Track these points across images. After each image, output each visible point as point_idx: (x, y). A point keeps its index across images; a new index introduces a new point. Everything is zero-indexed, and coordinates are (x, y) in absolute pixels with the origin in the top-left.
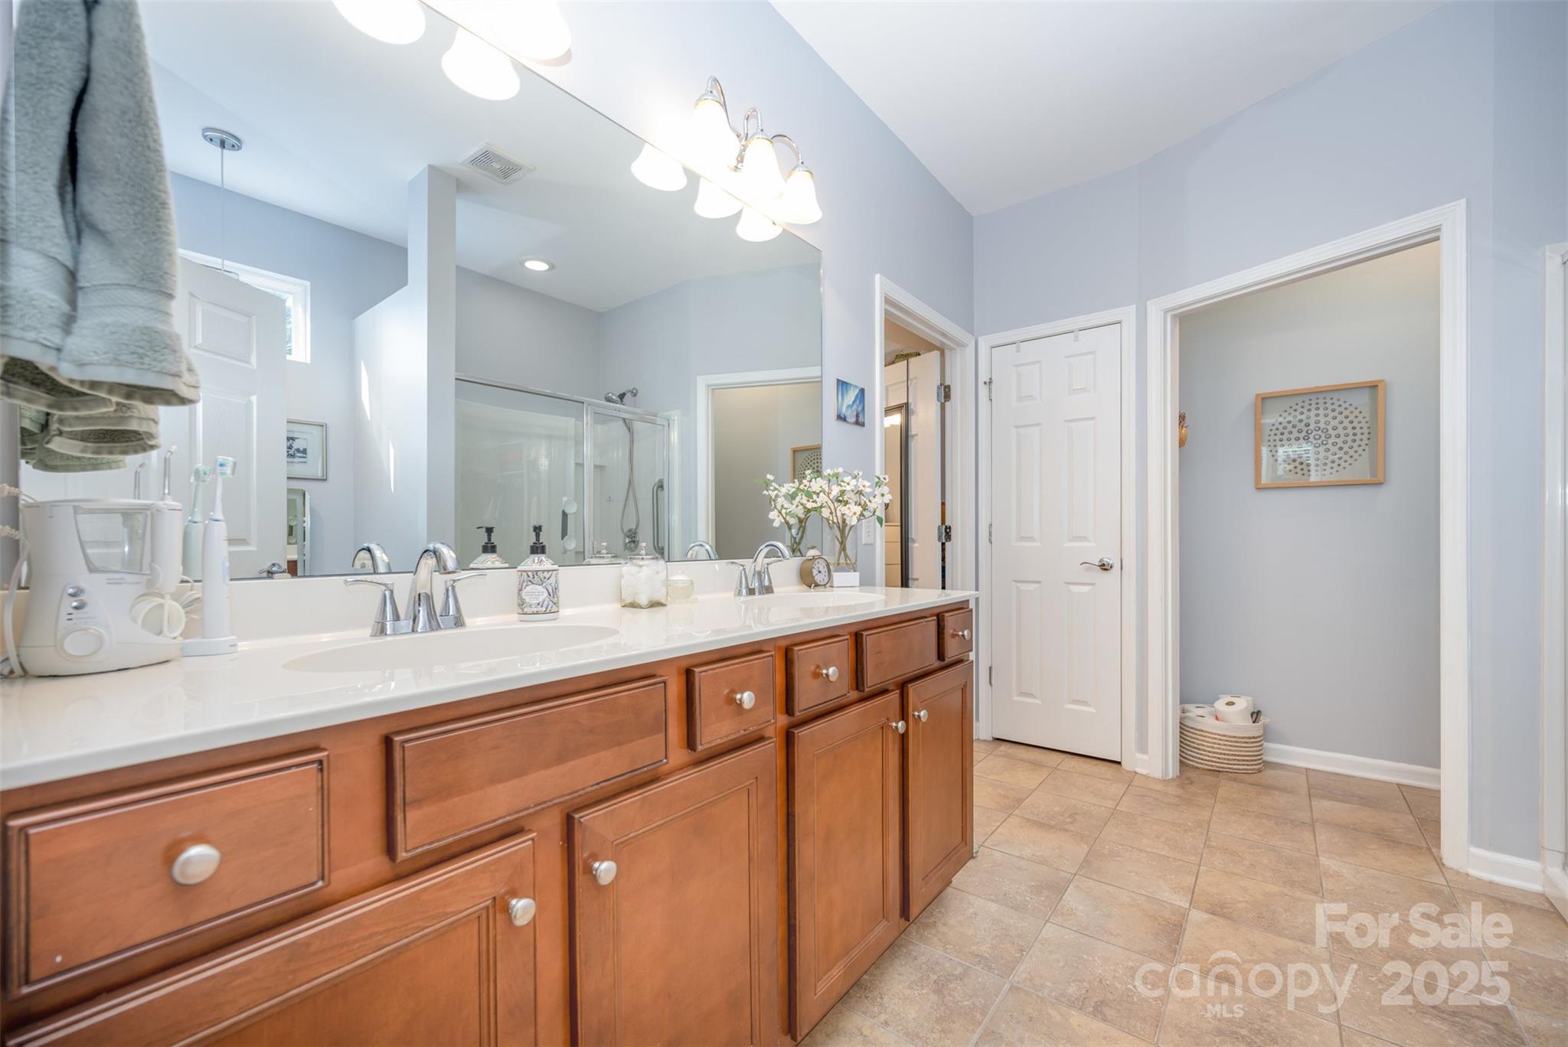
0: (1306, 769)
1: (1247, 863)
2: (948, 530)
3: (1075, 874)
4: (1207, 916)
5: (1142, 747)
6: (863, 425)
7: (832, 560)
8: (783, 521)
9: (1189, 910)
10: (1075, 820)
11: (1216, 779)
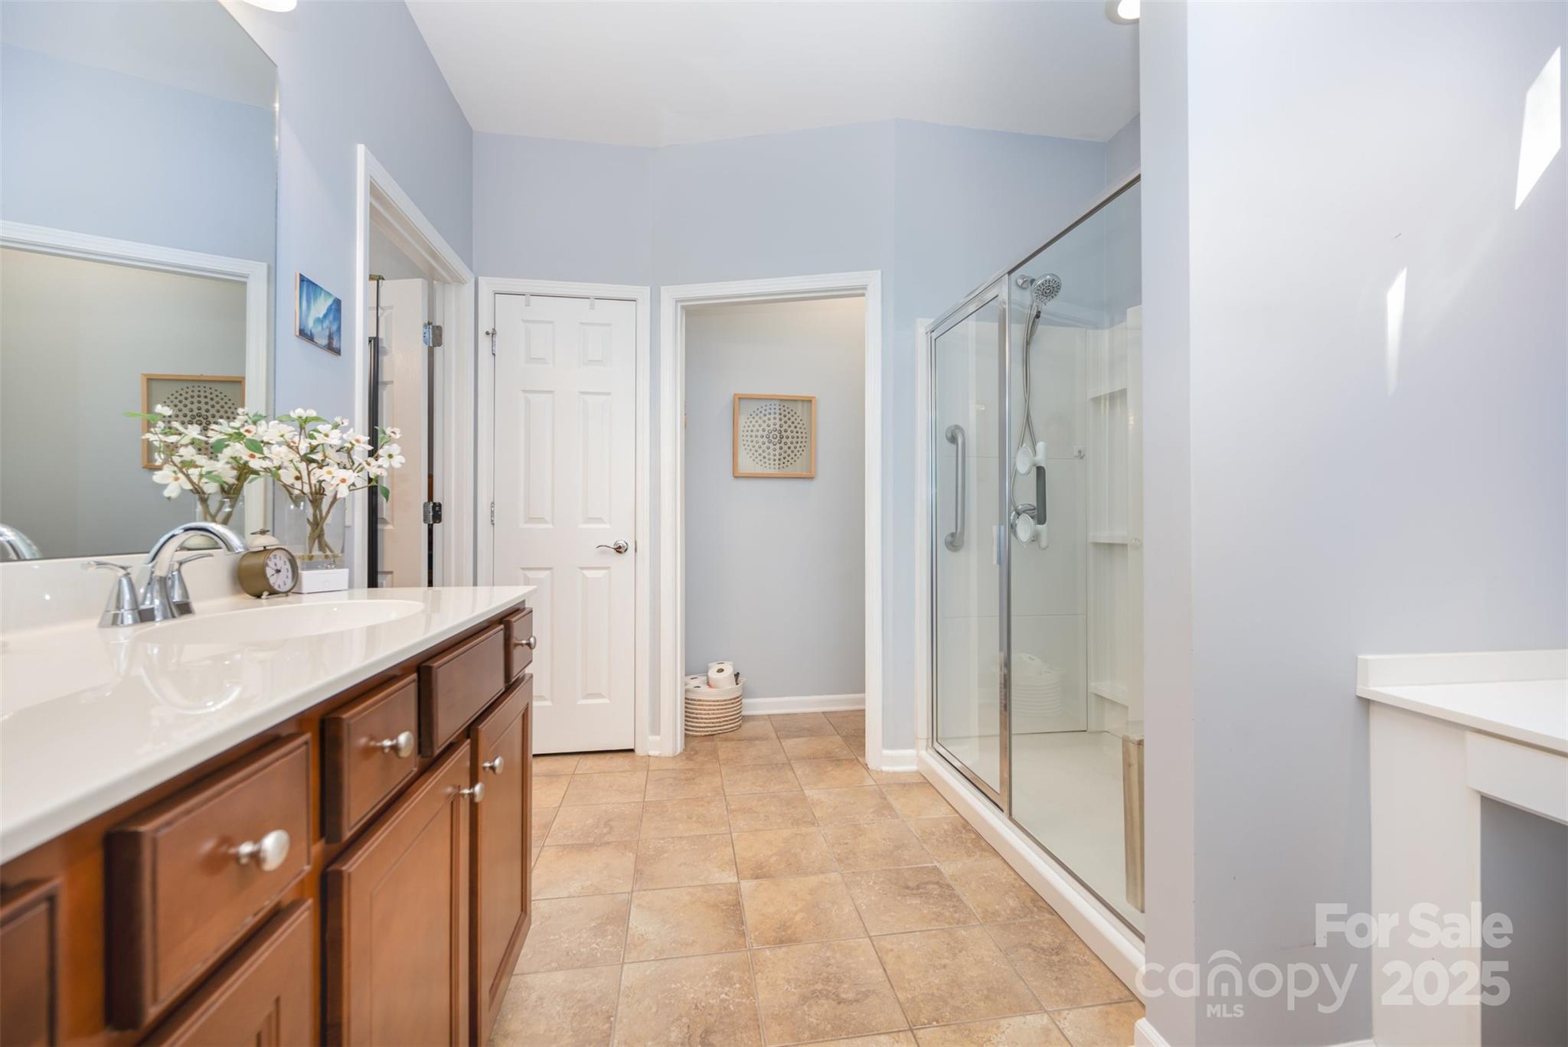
0: (769, 715)
1: (762, 815)
2: (437, 508)
3: (632, 891)
4: (754, 882)
5: (655, 729)
6: (337, 352)
7: (298, 552)
8: (189, 487)
9: (739, 882)
10: (611, 828)
11: (713, 743)
